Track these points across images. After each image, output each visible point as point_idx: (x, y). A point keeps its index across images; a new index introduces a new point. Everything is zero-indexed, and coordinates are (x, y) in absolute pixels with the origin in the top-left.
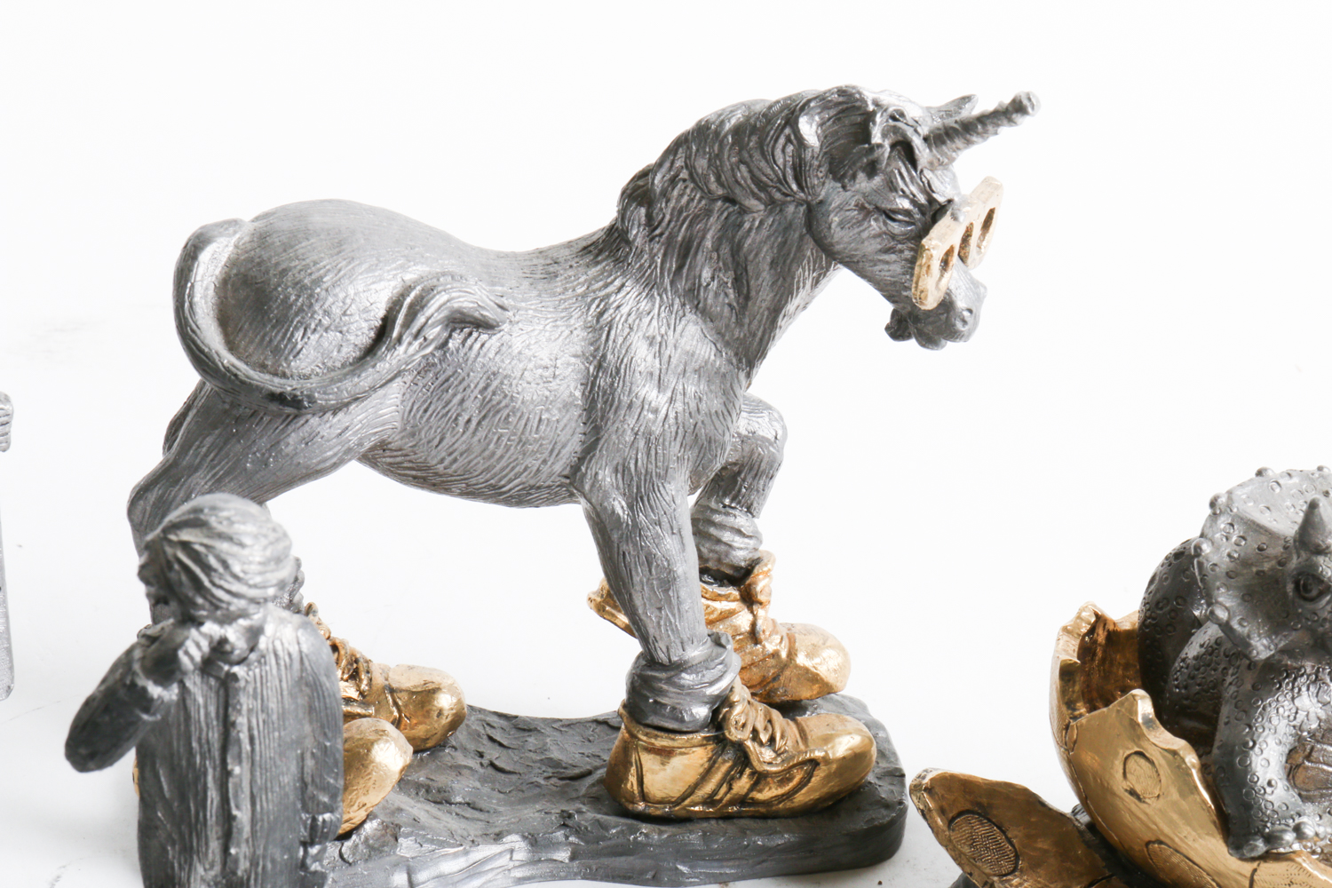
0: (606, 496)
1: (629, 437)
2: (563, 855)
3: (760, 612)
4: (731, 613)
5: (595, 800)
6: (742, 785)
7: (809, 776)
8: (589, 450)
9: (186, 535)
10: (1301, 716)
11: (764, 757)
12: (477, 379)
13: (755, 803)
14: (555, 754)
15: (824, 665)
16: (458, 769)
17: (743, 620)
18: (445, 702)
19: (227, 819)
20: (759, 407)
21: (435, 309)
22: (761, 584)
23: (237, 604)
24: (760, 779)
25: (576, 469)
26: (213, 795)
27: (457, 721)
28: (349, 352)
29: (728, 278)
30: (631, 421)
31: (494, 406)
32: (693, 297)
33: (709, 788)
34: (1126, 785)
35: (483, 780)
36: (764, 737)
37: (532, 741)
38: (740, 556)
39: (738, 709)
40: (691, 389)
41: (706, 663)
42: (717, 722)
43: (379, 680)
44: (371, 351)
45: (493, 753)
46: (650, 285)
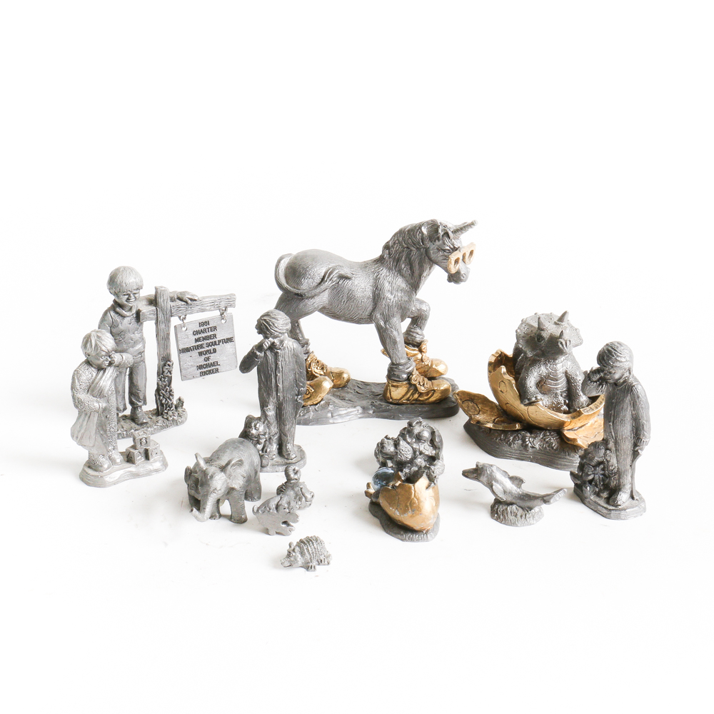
0: (378, 320)
1: (384, 306)
2: (371, 412)
3: (424, 354)
4: (417, 354)
5: (381, 400)
6: (416, 396)
7: (433, 394)
8: (374, 309)
9: (265, 318)
10: (541, 372)
11: (422, 389)
12: (346, 291)
13: (420, 400)
14: (373, 390)
15: (441, 368)
16: (348, 393)
17: (419, 356)
18: (345, 376)
19: (277, 386)
20: (422, 302)
21: (335, 274)
22: (423, 347)
23: (276, 333)
24: (421, 394)
25: (371, 314)
26: (273, 380)
27: (348, 381)
28: (315, 284)
29: (408, 267)
30: (384, 302)
31: (351, 297)
32: (400, 272)
33: (408, 396)
34: (499, 389)
35: (354, 395)
36: (422, 384)
37: (368, 387)
38: (418, 339)
39: (414, 376)
40: (399, 295)
41: (405, 364)
42: (409, 379)
43: (329, 370)
44: (320, 284)
45: (357, 389)
46: (390, 269)
